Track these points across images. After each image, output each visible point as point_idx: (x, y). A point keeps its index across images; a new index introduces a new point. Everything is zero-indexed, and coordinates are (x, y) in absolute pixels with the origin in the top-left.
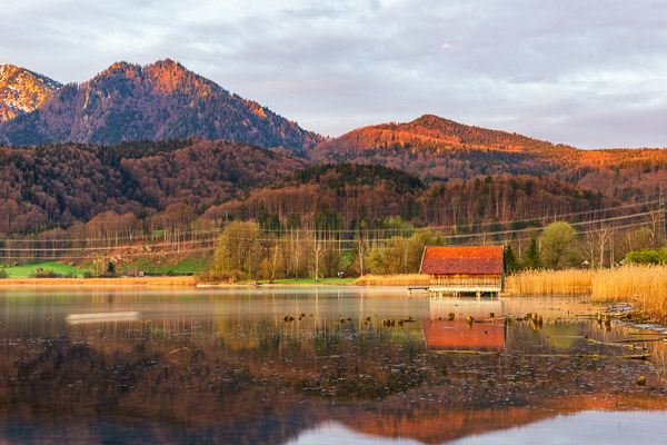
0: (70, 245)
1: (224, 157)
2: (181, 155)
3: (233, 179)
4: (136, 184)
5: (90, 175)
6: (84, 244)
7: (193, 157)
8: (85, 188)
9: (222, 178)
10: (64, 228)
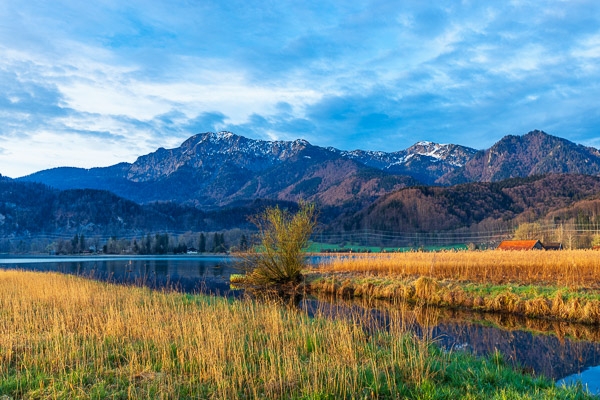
0: (470, 235)
1: (565, 183)
2: (538, 184)
3: (571, 195)
4: (511, 201)
5: (484, 198)
6: (477, 235)
7: (546, 184)
8: (482, 205)
9: (564, 195)
10: (468, 226)
